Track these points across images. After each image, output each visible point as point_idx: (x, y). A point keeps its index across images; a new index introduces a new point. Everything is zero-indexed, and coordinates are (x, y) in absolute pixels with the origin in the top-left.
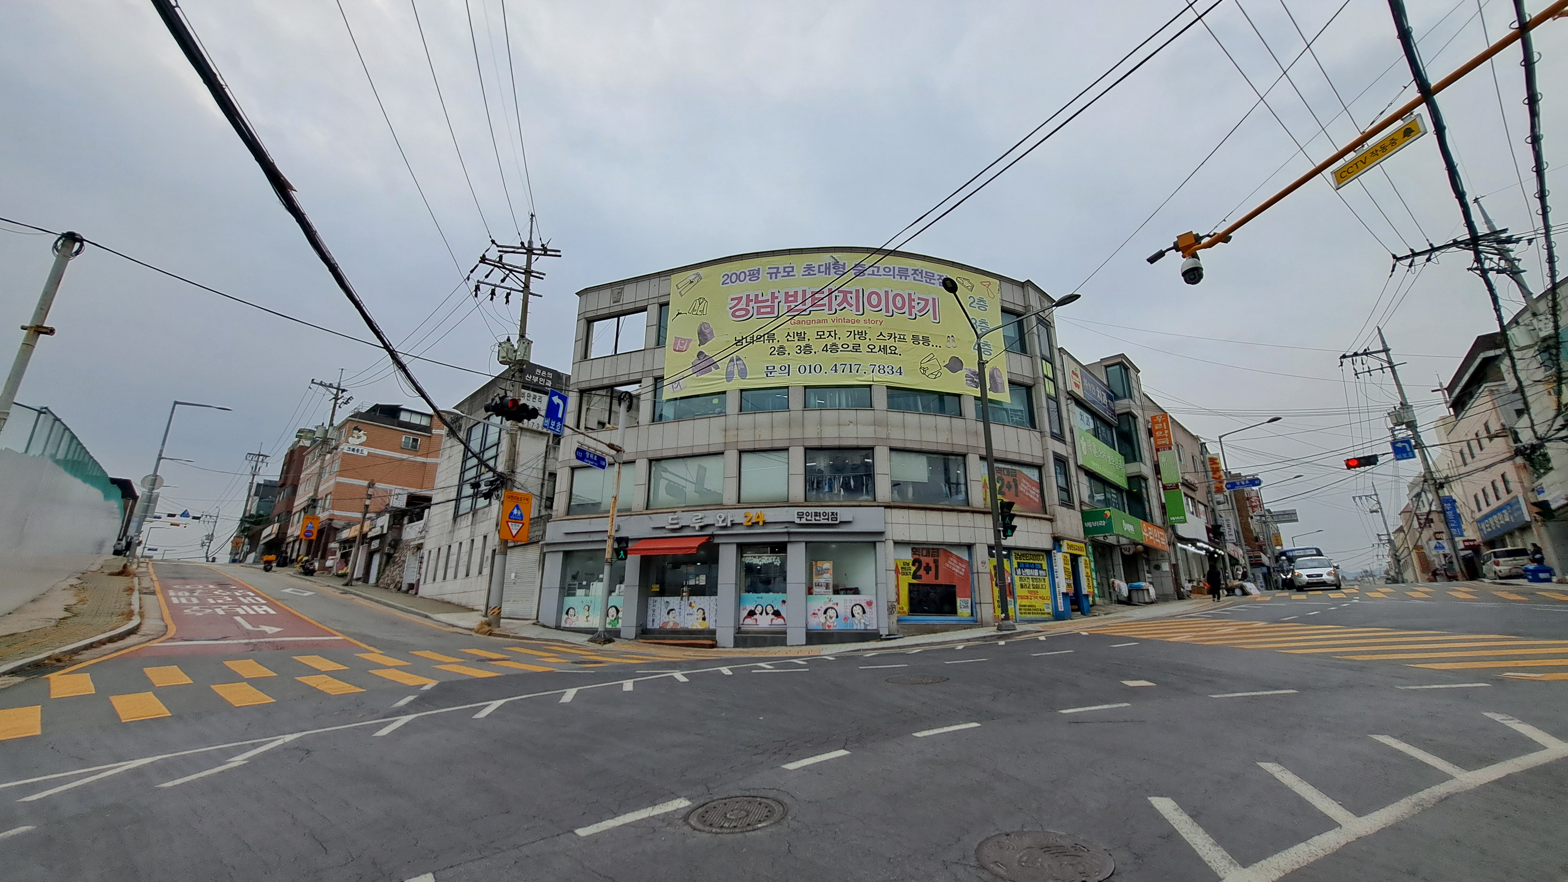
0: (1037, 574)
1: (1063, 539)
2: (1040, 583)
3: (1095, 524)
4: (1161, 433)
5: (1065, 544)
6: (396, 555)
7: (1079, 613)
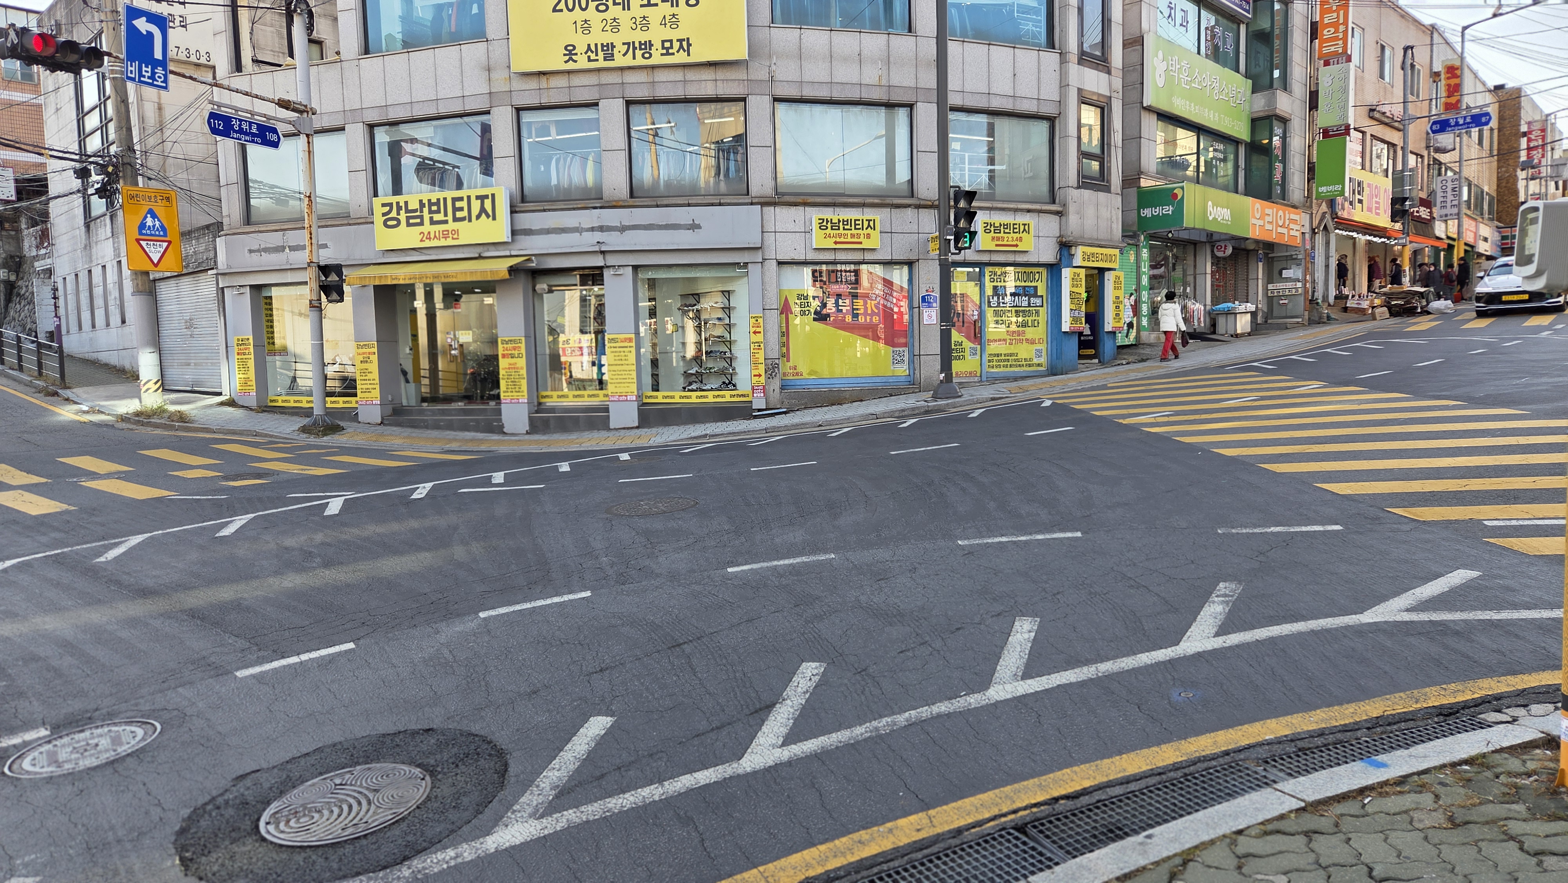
0: (1025, 303)
1: (1076, 245)
2: (1030, 319)
3: (1157, 211)
4: (1333, 30)
5: (1079, 254)
6: (20, 283)
7: (1096, 361)
